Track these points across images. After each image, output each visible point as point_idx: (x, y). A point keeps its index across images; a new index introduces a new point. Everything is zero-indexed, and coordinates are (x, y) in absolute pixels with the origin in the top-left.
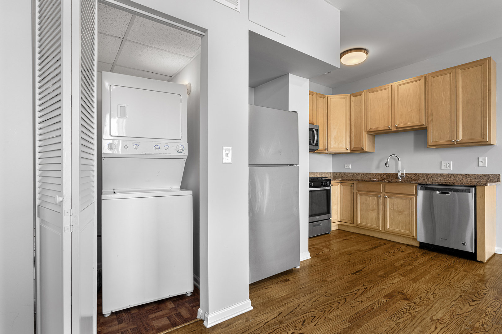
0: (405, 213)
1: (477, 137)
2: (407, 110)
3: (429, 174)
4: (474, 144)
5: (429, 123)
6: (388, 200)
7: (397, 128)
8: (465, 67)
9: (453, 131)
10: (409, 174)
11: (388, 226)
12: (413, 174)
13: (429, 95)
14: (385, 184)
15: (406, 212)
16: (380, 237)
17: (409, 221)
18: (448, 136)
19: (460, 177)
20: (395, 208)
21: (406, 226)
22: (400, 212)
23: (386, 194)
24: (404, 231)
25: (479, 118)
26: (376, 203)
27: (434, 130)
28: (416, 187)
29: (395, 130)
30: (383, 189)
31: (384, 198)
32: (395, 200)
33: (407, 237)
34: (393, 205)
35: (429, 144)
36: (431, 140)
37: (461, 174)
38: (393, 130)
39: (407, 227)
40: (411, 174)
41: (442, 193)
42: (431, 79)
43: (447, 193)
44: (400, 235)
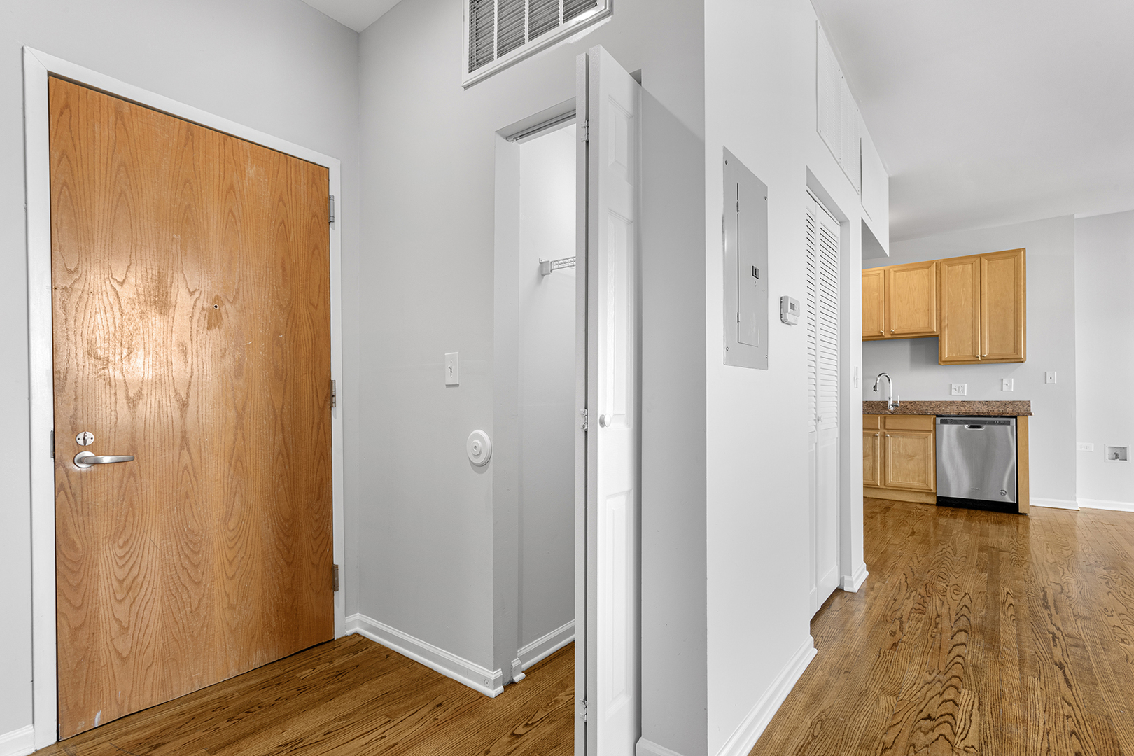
0: (917, 457)
1: (1009, 351)
2: (910, 309)
3: (934, 402)
4: (1004, 361)
5: (943, 330)
6: (890, 441)
7: (893, 334)
8: (992, 256)
9: (976, 343)
10: (903, 402)
11: (891, 479)
12: (911, 403)
13: (943, 291)
14: (885, 418)
15: (920, 456)
16: (874, 497)
17: (923, 469)
18: (971, 349)
19: (978, 406)
20: (901, 451)
21: (919, 476)
22: (910, 457)
23: (886, 431)
24: (916, 483)
25: (1011, 327)
26: (871, 446)
27: (949, 339)
28: (935, 420)
29: (890, 337)
30: (883, 425)
31: (884, 436)
32: (901, 439)
33: (921, 492)
34: (899, 446)
35: (943, 360)
36: (946, 354)
37: (979, 402)
38: (886, 337)
39: (921, 478)
40: (907, 402)
41: (972, 427)
42: (945, 268)
43: (979, 427)
44: (911, 491)
